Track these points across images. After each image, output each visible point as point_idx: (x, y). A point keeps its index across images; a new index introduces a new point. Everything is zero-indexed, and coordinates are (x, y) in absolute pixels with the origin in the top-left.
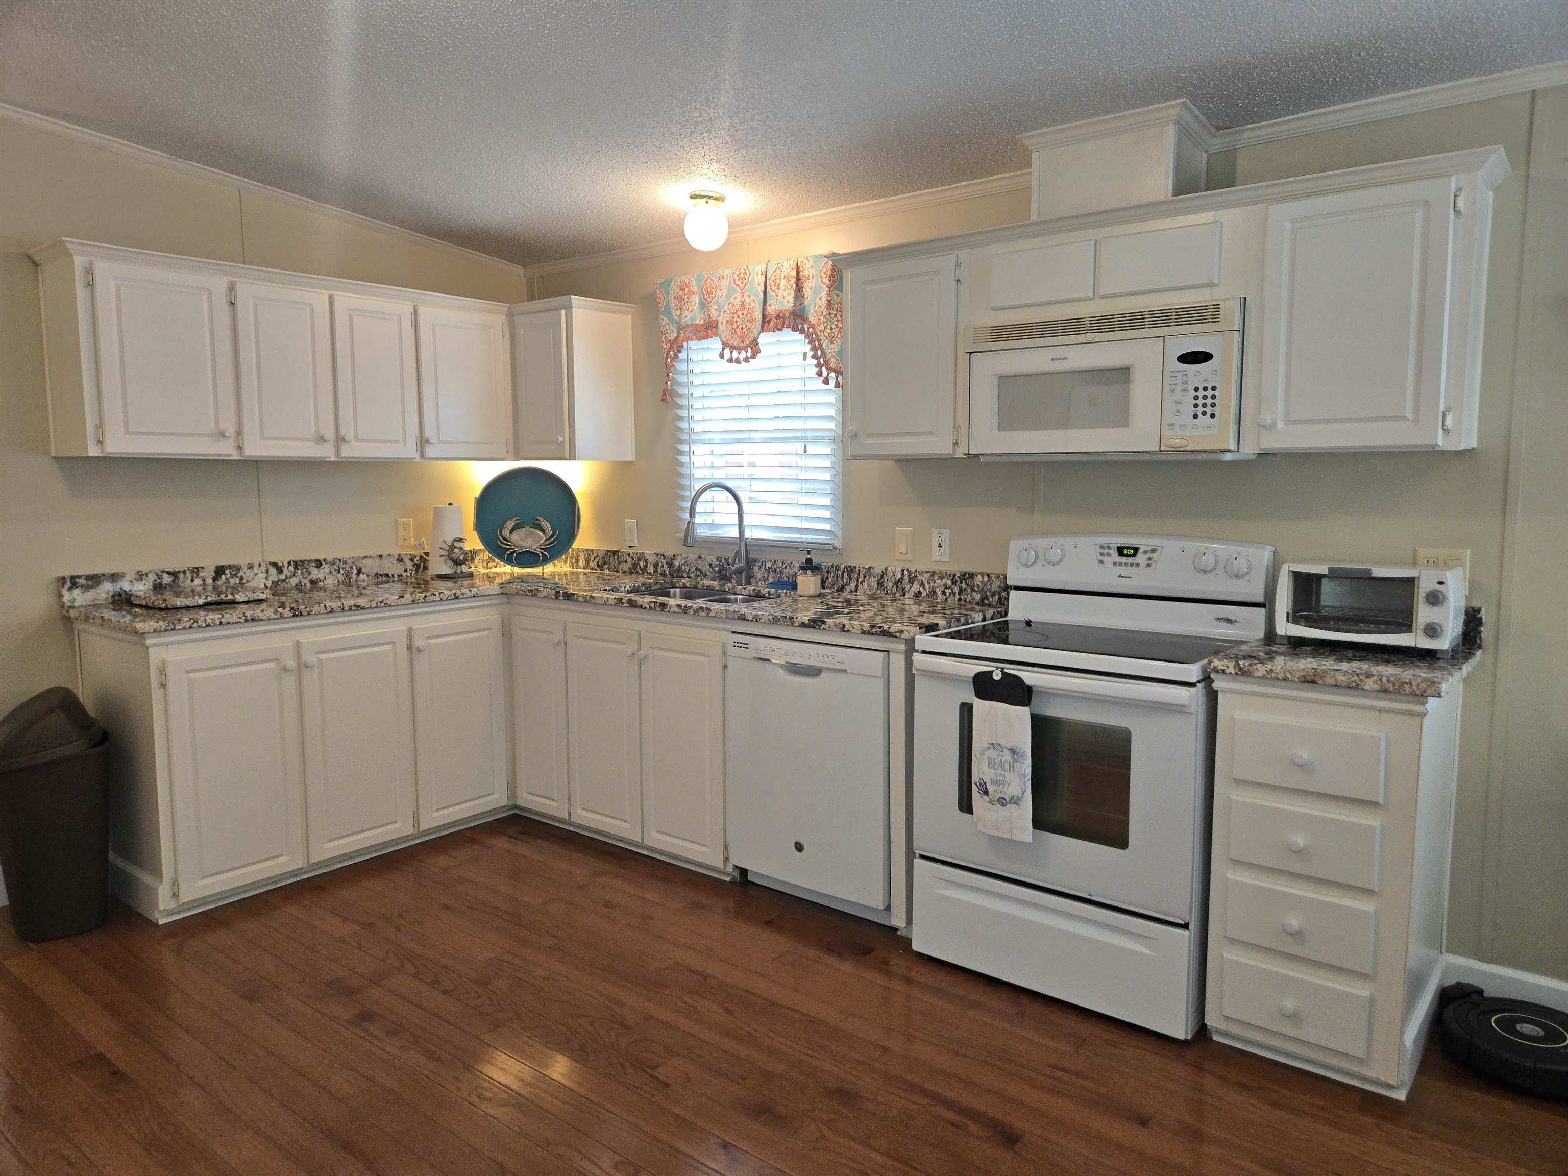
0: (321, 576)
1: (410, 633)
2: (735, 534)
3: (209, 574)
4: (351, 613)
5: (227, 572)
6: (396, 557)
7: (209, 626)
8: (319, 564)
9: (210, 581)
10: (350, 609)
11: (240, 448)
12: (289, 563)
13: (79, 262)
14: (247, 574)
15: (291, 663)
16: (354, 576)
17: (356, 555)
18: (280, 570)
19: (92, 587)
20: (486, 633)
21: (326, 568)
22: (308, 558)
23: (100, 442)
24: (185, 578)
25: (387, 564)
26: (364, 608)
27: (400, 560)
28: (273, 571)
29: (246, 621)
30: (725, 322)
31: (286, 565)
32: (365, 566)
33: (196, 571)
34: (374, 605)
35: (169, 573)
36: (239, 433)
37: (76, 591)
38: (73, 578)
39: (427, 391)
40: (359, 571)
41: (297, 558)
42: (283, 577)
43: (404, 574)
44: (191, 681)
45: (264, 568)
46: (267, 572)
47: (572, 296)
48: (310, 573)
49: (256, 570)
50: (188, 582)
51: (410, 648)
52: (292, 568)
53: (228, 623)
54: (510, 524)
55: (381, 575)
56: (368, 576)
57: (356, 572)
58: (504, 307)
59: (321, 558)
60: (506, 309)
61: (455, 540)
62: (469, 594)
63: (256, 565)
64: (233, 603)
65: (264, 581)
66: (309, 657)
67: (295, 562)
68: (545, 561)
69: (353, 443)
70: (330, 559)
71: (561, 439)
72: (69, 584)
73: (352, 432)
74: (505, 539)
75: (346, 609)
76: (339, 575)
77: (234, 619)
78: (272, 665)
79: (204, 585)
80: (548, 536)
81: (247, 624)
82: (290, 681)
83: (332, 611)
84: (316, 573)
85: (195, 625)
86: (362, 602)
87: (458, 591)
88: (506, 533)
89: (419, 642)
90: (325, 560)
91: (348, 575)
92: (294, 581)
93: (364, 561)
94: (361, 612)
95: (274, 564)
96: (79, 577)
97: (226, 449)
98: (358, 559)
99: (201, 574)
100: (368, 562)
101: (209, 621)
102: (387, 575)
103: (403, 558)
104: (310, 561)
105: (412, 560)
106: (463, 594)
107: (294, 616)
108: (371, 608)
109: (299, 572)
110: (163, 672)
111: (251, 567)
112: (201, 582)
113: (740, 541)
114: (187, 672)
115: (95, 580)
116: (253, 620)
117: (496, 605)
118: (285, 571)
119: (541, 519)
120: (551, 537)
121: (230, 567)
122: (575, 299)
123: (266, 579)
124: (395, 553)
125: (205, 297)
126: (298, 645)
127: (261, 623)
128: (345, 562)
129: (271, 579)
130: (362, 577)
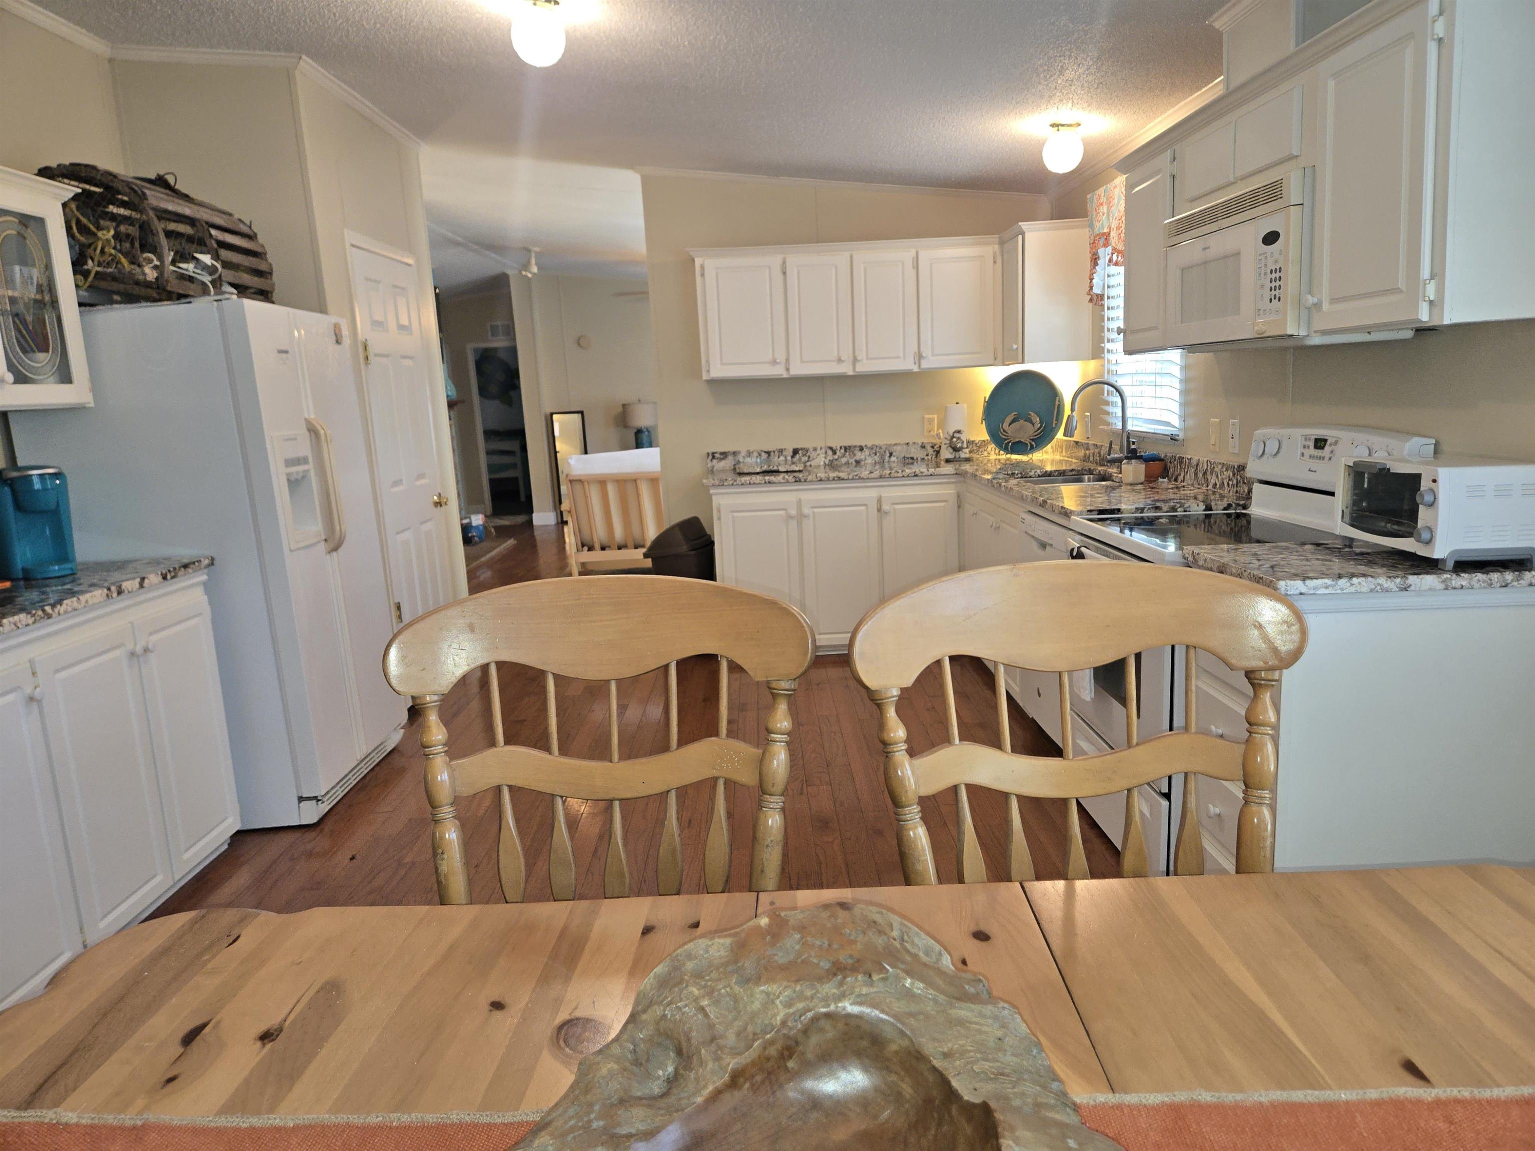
0: (863, 457)
1: (879, 500)
2: (1119, 425)
3: (789, 453)
4: (834, 482)
5: (800, 452)
6: (920, 444)
7: (742, 484)
8: (861, 449)
9: (789, 458)
10: (834, 479)
11: (788, 370)
12: (841, 447)
13: (698, 262)
14: (813, 454)
15: (793, 512)
16: (887, 458)
17: (888, 443)
18: (834, 453)
19: (723, 459)
20: (943, 504)
21: (867, 452)
22: (854, 444)
23: (708, 371)
24: (774, 455)
25: (913, 450)
26: (843, 479)
27: (923, 447)
28: (830, 452)
29: (765, 483)
30: (1115, 229)
31: (839, 448)
32: (895, 451)
33: (781, 451)
34: (851, 477)
35: (765, 452)
36: (787, 360)
37: (715, 461)
38: (713, 453)
39: (925, 316)
40: (891, 454)
41: (847, 444)
42: (836, 457)
43: (926, 458)
44: (733, 517)
45: (823, 451)
46: (826, 453)
47: (1020, 223)
48: (855, 455)
49: (818, 451)
50: (776, 458)
51: (879, 510)
52: (843, 451)
53: (754, 484)
54: (1009, 419)
55: (908, 458)
56: (897, 458)
57: (888, 455)
58: (995, 238)
59: (863, 444)
60: (998, 240)
61: (955, 432)
62: (926, 473)
63: (819, 449)
64: (778, 472)
65: (823, 459)
66: (806, 511)
67: (845, 448)
68: (1032, 449)
69: (865, 361)
70: (869, 445)
71: (1015, 346)
72: (711, 457)
73: (864, 353)
74: (1004, 431)
75: (831, 479)
76: (876, 457)
77: (758, 481)
78: (782, 512)
79: (786, 460)
80: (1036, 429)
81: (766, 485)
82: (794, 524)
83: (821, 480)
84: (859, 455)
85: (735, 483)
86: (842, 475)
87: (917, 470)
88: (1006, 426)
89: (886, 507)
90: (866, 446)
91: (882, 457)
92: (844, 460)
93: (895, 447)
94: (841, 481)
95: (831, 448)
96: (716, 453)
97: (778, 371)
98: (890, 445)
99: (784, 454)
100: (899, 448)
101: (743, 481)
102: (912, 458)
103: (926, 445)
104: (855, 447)
105: (932, 447)
106: (922, 473)
107: (796, 481)
108: (848, 479)
109: (847, 453)
110: (719, 511)
111: (815, 449)
112: (784, 459)
113: (1123, 432)
114: (732, 512)
115: (724, 455)
116: (769, 482)
117: (953, 483)
118: (838, 453)
119: (1032, 414)
120: (1039, 429)
121: (802, 449)
122: (1024, 225)
123: (825, 458)
124: (920, 441)
125: (767, 271)
126: (799, 502)
127: (774, 485)
128: (880, 448)
129: (829, 458)
130: (893, 459)
